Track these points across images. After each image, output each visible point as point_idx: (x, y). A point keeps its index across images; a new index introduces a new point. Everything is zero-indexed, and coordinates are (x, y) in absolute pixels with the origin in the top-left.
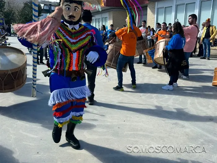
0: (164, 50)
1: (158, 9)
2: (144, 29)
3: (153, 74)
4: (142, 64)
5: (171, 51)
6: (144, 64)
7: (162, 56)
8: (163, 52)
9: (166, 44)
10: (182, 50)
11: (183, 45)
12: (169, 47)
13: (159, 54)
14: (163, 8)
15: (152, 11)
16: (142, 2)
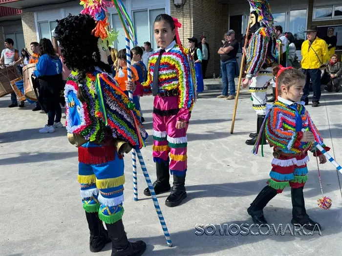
1: (39, 24)
2: (12, 53)
3: (32, 117)
4: (19, 108)
6: (20, 106)
11: (58, 69)
14: (46, 22)
15: (30, 27)
16: (12, 11)
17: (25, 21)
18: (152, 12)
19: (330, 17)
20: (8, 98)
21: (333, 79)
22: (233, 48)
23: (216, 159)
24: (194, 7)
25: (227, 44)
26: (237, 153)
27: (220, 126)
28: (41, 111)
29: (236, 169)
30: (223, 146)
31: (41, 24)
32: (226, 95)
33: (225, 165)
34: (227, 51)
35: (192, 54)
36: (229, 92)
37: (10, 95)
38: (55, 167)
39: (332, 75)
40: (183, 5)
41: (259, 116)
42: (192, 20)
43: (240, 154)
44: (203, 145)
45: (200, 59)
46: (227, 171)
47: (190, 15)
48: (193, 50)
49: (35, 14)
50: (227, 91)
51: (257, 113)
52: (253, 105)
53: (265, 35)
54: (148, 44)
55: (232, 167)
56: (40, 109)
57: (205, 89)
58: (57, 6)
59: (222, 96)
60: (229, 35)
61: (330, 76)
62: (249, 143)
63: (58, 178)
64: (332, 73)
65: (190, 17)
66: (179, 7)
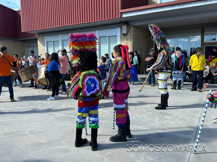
0: (45, 71)
2: (33, 58)
5: (50, 72)
7: (44, 77)
8: (45, 73)
9: (47, 68)
10: (59, 71)
11: (59, 68)
12: (49, 70)
13: (42, 75)
14: (51, 41)
15: (42, 44)
16: (32, 35)
17: (39, 41)
18: (109, 37)
19: (214, 41)
20: (29, 82)
21: (215, 76)
22: (154, 58)
23: (137, 115)
24: (133, 35)
25: (150, 56)
26: (150, 113)
27: (143, 100)
28: (47, 90)
29: (147, 120)
30: (143, 109)
31: (48, 43)
32: (150, 83)
33: (142, 118)
34: (151, 59)
35: (131, 60)
36: (152, 82)
37: (30, 81)
38: (57, 116)
39: (214, 74)
40: (127, 34)
41: (162, 94)
42: (132, 42)
43: (151, 113)
44: (132, 108)
45: (135, 63)
46: (142, 120)
47: (131, 39)
48: (131, 58)
49: (45, 37)
50: (151, 81)
51: (161, 93)
52: (159, 88)
53: (165, 54)
54: (107, 55)
55: (145, 119)
56: (47, 89)
57: (139, 80)
58: (58, 33)
59: (148, 84)
60: (152, 51)
61: (213, 75)
62: (157, 108)
63: (59, 120)
64: (214, 73)
65: (131, 40)
66: (125, 35)
